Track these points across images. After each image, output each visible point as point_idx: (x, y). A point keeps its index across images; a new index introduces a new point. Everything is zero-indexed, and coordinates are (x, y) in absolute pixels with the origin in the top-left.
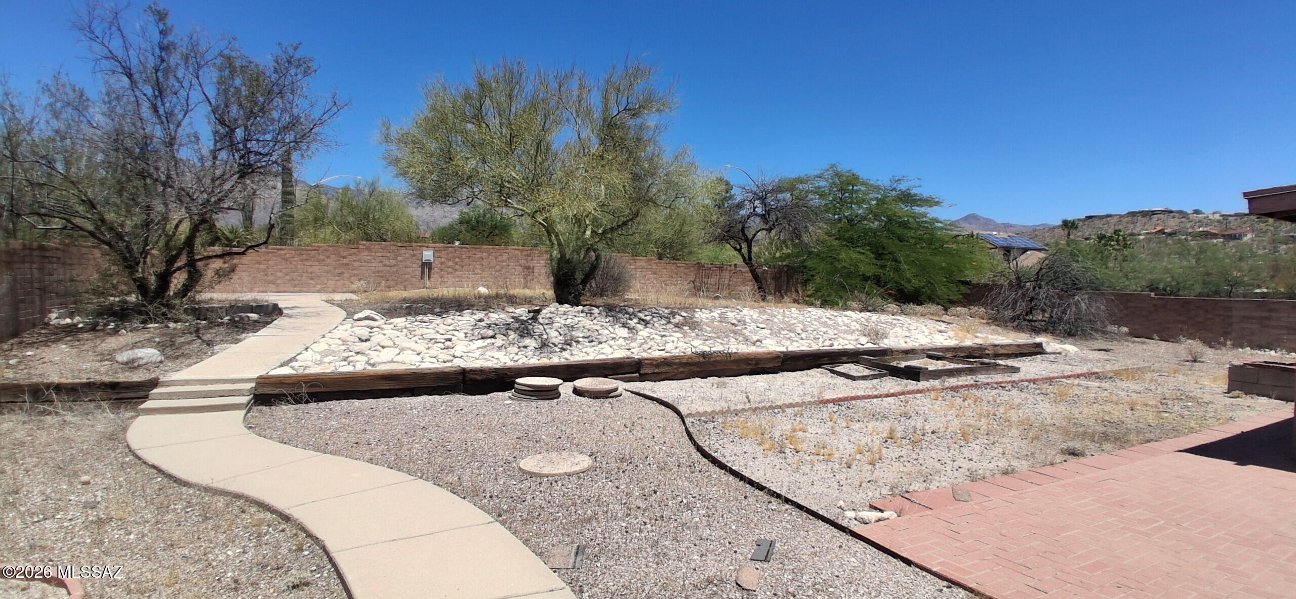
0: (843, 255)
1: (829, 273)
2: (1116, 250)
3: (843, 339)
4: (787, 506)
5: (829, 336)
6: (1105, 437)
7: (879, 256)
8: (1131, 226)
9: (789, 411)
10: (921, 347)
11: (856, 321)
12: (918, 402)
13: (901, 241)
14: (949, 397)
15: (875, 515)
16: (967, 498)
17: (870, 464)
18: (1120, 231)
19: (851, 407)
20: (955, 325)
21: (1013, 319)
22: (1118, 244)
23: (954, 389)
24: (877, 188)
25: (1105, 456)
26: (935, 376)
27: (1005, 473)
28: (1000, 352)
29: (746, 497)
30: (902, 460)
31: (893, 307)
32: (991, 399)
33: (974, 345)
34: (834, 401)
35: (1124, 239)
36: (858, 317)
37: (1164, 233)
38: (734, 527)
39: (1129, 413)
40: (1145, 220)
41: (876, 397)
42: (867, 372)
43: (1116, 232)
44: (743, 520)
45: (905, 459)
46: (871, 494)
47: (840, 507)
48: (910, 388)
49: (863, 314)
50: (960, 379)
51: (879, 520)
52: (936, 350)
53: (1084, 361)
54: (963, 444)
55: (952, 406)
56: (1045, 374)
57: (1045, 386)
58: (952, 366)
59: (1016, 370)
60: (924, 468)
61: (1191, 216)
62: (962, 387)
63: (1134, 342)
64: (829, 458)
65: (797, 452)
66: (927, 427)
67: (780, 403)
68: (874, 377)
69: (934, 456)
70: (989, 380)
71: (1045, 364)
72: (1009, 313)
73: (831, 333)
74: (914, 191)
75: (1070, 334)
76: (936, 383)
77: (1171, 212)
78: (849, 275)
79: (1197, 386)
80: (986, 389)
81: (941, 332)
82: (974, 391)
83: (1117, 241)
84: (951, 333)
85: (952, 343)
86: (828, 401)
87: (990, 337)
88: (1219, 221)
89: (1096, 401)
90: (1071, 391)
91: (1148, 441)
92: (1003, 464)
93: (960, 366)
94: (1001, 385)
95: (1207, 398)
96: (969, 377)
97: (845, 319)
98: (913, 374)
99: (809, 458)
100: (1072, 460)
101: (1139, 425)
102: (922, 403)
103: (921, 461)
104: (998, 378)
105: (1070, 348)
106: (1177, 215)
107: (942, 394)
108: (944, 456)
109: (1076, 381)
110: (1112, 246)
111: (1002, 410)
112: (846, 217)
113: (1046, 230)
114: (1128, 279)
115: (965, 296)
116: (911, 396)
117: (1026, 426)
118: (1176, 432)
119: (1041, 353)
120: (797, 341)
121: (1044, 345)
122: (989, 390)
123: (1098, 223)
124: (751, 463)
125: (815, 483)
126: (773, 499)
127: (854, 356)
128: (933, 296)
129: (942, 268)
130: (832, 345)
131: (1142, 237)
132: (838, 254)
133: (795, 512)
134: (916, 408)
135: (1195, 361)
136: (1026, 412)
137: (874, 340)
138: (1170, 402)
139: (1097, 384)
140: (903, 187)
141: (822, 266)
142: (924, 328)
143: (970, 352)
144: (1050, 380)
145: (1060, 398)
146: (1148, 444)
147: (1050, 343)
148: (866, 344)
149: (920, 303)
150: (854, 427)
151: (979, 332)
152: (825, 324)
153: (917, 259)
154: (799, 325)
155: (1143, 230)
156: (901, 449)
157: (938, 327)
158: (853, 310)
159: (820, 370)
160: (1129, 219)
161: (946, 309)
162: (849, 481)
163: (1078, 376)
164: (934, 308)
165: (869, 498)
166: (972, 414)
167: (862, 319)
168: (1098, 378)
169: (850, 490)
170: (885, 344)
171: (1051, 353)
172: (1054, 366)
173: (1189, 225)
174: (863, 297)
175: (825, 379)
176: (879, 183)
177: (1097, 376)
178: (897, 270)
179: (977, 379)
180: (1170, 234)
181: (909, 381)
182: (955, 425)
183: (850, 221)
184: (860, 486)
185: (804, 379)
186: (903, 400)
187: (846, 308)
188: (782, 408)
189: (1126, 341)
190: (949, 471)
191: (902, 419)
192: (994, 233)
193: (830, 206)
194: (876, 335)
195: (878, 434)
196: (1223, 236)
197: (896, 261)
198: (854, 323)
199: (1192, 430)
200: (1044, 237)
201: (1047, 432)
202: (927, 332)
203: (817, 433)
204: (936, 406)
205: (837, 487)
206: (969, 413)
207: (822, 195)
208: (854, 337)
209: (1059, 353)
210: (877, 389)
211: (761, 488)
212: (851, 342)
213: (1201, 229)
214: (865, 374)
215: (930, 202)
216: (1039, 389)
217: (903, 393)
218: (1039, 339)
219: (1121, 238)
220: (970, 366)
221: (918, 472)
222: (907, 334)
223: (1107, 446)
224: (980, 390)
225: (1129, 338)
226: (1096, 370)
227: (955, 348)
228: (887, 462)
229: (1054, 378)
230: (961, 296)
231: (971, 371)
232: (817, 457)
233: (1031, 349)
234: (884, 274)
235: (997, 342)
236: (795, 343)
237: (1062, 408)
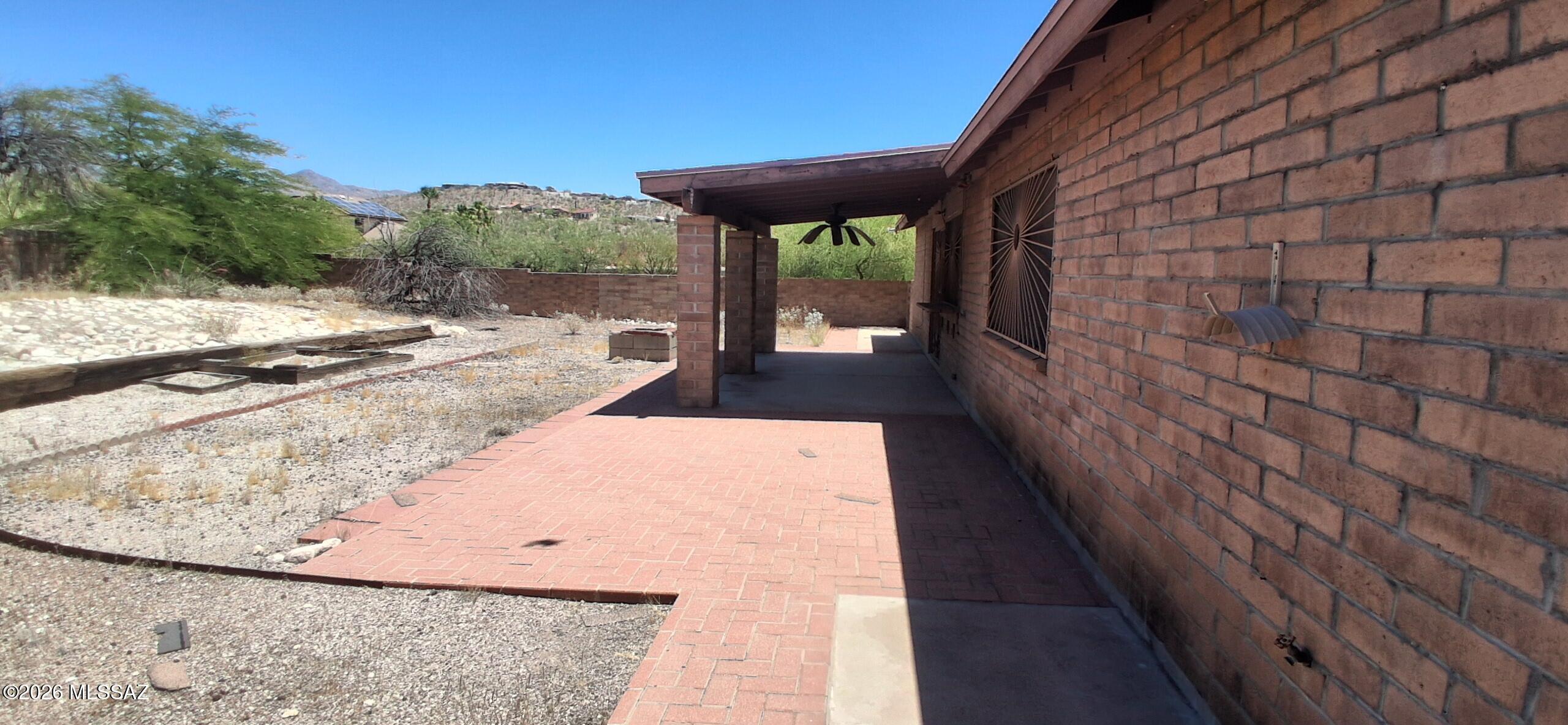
0: (142, 216)
1: (118, 243)
2: (476, 223)
3: (168, 338)
4: (180, 573)
5: (144, 336)
6: (522, 414)
7: (199, 219)
8: (489, 200)
9: (115, 449)
10: (288, 341)
11: (179, 312)
12: (305, 409)
13: (228, 199)
14: (342, 397)
15: (311, 549)
16: (411, 501)
17: (275, 493)
18: (480, 203)
19: (212, 429)
20: (322, 311)
21: (390, 300)
22: (479, 218)
23: (343, 387)
24: (188, 121)
25: (529, 431)
26: (316, 375)
27: (442, 466)
28: (386, 340)
29: (106, 580)
30: (315, 479)
31: (231, 290)
32: (393, 392)
33: (354, 334)
34: (182, 425)
35: (485, 212)
36: (183, 306)
37: (521, 209)
38: (109, 623)
39: (535, 388)
40: (502, 193)
41: (244, 410)
42: (216, 381)
43: (477, 205)
44: (117, 610)
45: (318, 477)
46: (295, 526)
47: (259, 554)
48: (286, 394)
49: (189, 302)
50: (349, 374)
51: (321, 552)
52: (308, 342)
53: (474, 341)
54: (381, 446)
55: (350, 408)
56: (440, 359)
57: (446, 371)
58: (334, 361)
59: (409, 358)
60: (347, 483)
61: (544, 193)
62: (354, 383)
63: (516, 320)
64: (210, 500)
65: (158, 502)
66: (331, 436)
67: (92, 441)
68: (230, 386)
69: (354, 466)
70: (384, 373)
71: (436, 350)
72: (384, 295)
73: (145, 331)
74: (245, 131)
75: (454, 315)
76: (319, 383)
77: (526, 187)
78: (152, 246)
79: (583, 356)
80: (383, 382)
81: (307, 320)
82: (369, 387)
83: (478, 214)
84: (321, 321)
85: (325, 332)
86: (172, 428)
87: (370, 322)
88: (569, 200)
89: (501, 380)
90: (474, 374)
91: (561, 411)
92: (435, 458)
93: (344, 360)
94: (398, 377)
95: (594, 366)
96: (358, 372)
97: (162, 310)
98: (287, 375)
99: (179, 506)
100: (503, 442)
101: (548, 397)
102: (308, 409)
103: (340, 476)
104: (392, 368)
105: (458, 329)
106: (532, 191)
107: (334, 395)
108: (365, 463)
109: (476, 363)
110: (473, 220)
111: (411, 403)
112: (138, 159)
113: (400, 197)
114: (494, 256)
115: (325, 274)
116: (292, 403)
117: (444, 416)
118: (580, 398)
119: (430, 337)
120: (91, 347)
121: (433, 328)
122: (388, 384)
123: (455, 193)
124: (89, 533)
125: (205, 534)
126: (151, 571)
127: (193, 361)
128: (281, 275)
129: (293, 238)
130: (153, 348)
131: (499, 212)
132: (133, 214)
133: (197, 577)
134: (307, 416)
135: (573, 334)
136: (436, 402)
137: (217, 336)
138: (566, 373)
139: (497, 364)
140: (229, 122)
141: (105, 232)
142: (283, 317)
143: (350, 342)
144: (449, 365)
145: (466, 383)
146: (561, 413)
147: (438, 326)
148: (205, 342)
149: (265, 285)
150: (230, 454)
151: (355, 318)
152: (131, 319)
153: (256, 225)
154: (87, 322)
155: (501, 203)
156: (308, 467)
157: (301, 315)
158: (167, 296)
159: (140, 386)
160: (487, 191)
161: (303, 292)
162: (255, 520)
163: (476, 358)
164: (285, 291)
165: (292, 533)
166: (379, 412)
167: (190, 310)
168: (495, 357)
169: (262, 530)
170: (236, 340)
171: (440, 337)
172: (447, 350)
173: (542, 202)
174: (177, 277)
175: (154, 399)
176: (193, 113)
177: (493, 356)
178: (228, 239)
179: (369, 373)
180: (526, 210)
181: (282, 385)
182: (363, 428)
183: (145, 164)
184: (274, 522)
185: (119, 401)
186: (284, 409)
187: (155, 295)
188: (102, 447)
189: (511, 318)
190: (379, 479)
191: (293, 433)
192: (343, 196)
193: (110, 139)
194: (217, 328)
195: (268, 456)
196: (573, 215)
197: (225, 225)
198: (179, 316)
199: (592, 396)
200: (398, 206)
201: (467, 417)
202: (288, 321)
203: (176, 472)
204: (329, 410)
205: (240, 531)
206: (374, 412)
207: (95, 122)
208: (184, 334)
209: (449, 336)
210: (240, 402)
211: (125, 560)
212: (183, 341)
213: (554, 207)
214: (214, 384)
215: (267, 148)
216: (441, 375)
217: (281, 401)
218: (426, 321)
219: (481, 211)
220: (355, 359)
221: (342, 488)
222: (262, 325)
223: (527, 421)
224: (376, 385)
225: (512, 316)
226: (489, 350)
227: (332, 339)
228: (297, 486)
229: (453, 362)
230: (319, 275)
231: (360, 364)
232: (192, 502)
233: (420, 333)
234: (208, 245)
235: (380, 328)
236: (87, 351)
237: (472, 391)
